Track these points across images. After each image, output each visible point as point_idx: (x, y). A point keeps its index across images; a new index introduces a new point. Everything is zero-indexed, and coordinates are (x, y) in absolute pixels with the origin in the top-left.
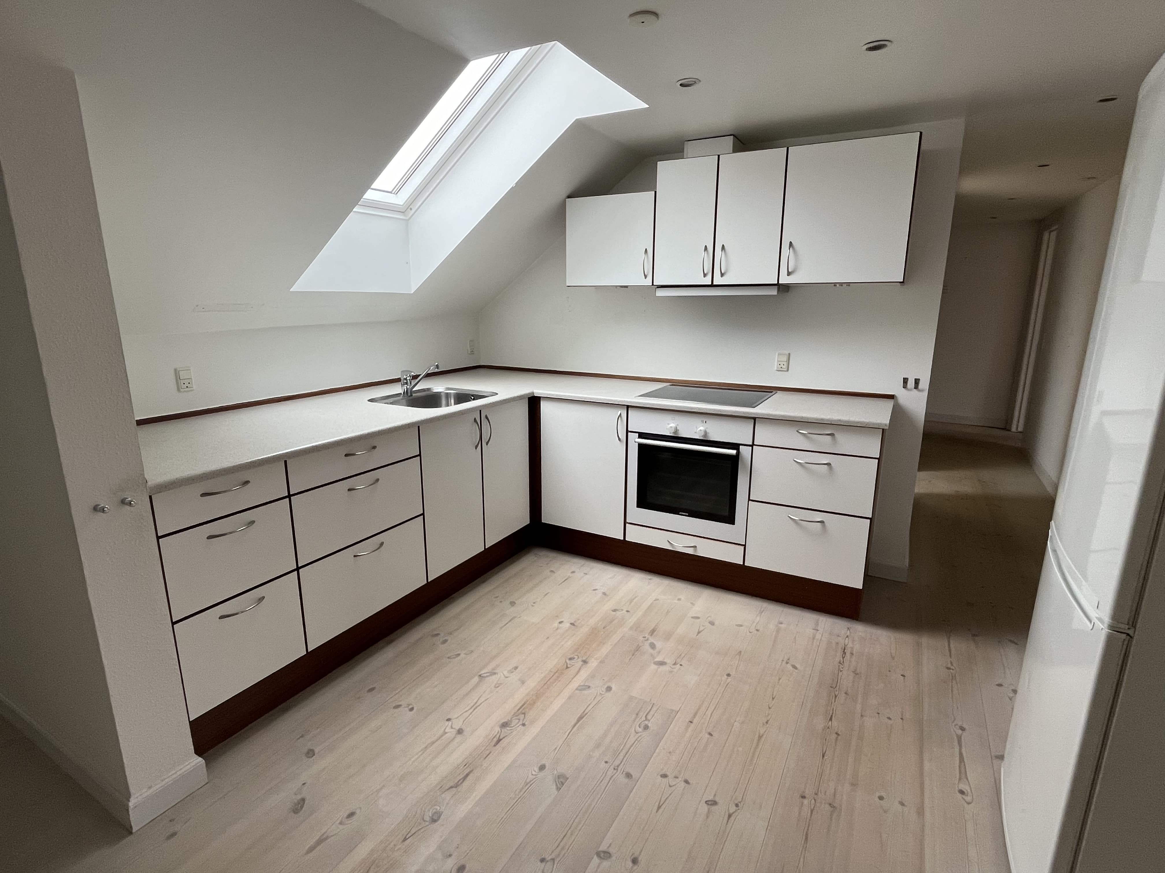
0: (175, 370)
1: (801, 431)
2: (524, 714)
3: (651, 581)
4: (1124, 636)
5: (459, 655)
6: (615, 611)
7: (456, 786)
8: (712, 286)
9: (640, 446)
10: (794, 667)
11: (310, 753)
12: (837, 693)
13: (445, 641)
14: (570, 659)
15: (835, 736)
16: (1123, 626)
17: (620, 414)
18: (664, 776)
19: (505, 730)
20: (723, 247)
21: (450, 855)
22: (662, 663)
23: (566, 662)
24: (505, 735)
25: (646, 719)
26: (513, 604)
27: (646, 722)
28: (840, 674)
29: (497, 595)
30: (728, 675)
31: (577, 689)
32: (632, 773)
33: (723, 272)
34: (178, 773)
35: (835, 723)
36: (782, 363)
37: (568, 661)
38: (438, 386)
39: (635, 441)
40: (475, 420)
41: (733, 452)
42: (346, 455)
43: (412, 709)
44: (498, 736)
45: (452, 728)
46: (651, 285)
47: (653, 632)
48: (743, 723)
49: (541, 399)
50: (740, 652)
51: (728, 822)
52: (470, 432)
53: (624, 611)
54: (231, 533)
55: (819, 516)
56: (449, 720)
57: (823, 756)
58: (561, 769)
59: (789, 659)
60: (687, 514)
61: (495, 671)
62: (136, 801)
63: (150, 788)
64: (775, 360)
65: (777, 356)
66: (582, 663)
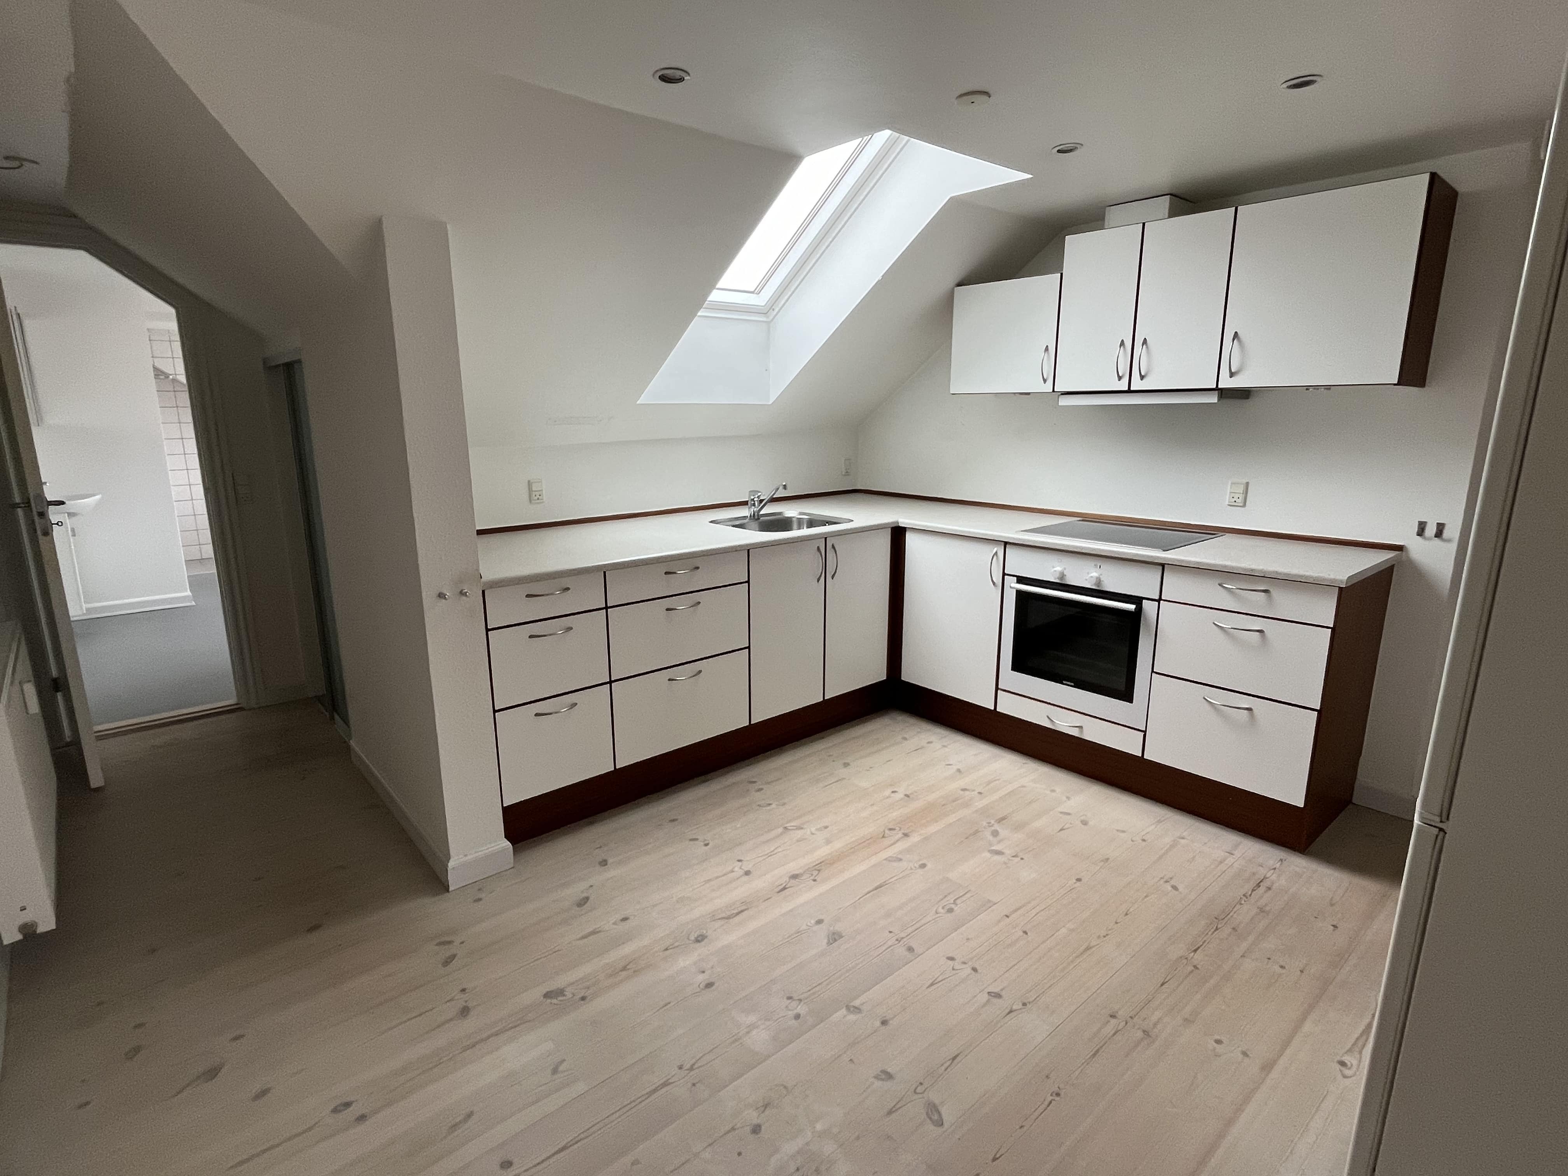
0: (529, 481)
1: (1224, 585)
2: (819, 871)
3: (1026, 765)
4: (1436, 831)
5: (770, 804)
6: (964, 790)
7: (728, 918)
8: (1129, 391)
9: (1019, 593)
10: (1175, 888)
11: (604, 863)
12: (1219, 926)
13: (760, 790)
14: (890, 829)
15: (1190, 968)
16: (1432, 817)
17: (996, 552)
18: (951, 959)
19: (793, 881)
20: (1145, 342)
21: (703, 972)
22: (999, 853)
23: (884, 831)
24: (793, 885)
25: (955, 902)
26: (846, 765)
27: (953, 906)
28: (1238, 906)
29: (831, 754)
30: (1079, 880)
31: (886, 859)
32: (914, 946)
33: (1143, 374)
34: (490, 850)
35: (1198, 956)
36: (1236, 496)
37: (887, 831)
38: (791, 511)
39: (1012, 585)
40: (818, 548)
41: (1132, 607)
42: (666, 573)
43: (706, 845)
44: (784, 885)
45: (740, 868)
46: (1051, 391)
47: (1000, 820)
48: (1073, 930)
49: (907, 529)
50: (1108, 859)
51: (1006, 1016)
52: (810, 561)
53: (976, 793)
54: (550, 635)
55: (1246, 702)
56: (739, 861)
57: (1162, 985)
58: (838, 927)
59: (1171, 878)
60: (1073, 684)
61: (802, 826)
62: (453, 863)
63: (466, 856)
64: (1227, 491)
65: (1229, 487)
66: (903, 836)
